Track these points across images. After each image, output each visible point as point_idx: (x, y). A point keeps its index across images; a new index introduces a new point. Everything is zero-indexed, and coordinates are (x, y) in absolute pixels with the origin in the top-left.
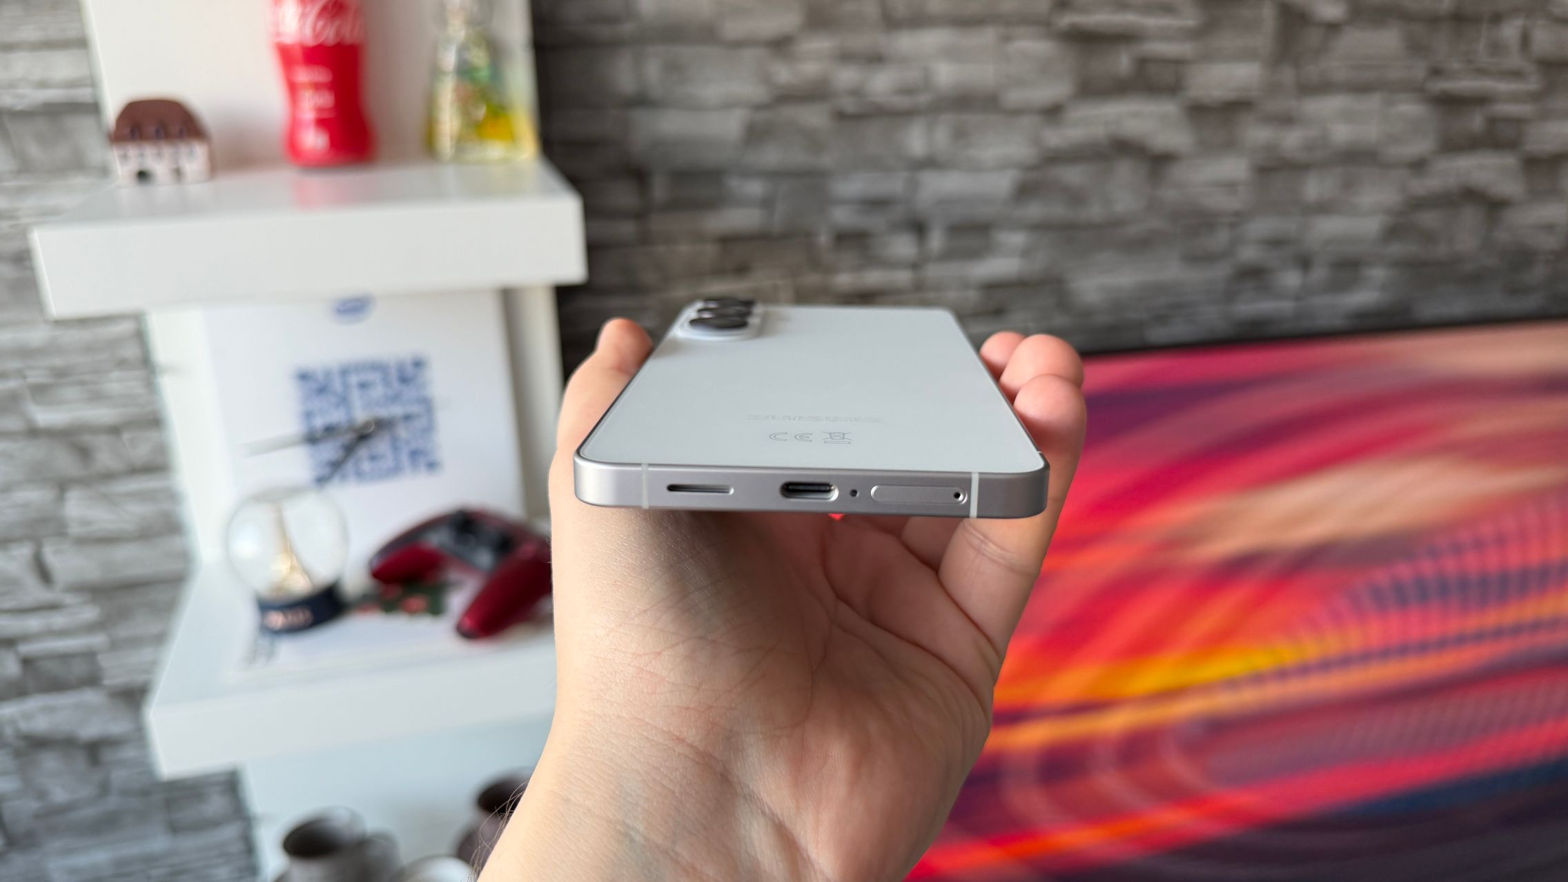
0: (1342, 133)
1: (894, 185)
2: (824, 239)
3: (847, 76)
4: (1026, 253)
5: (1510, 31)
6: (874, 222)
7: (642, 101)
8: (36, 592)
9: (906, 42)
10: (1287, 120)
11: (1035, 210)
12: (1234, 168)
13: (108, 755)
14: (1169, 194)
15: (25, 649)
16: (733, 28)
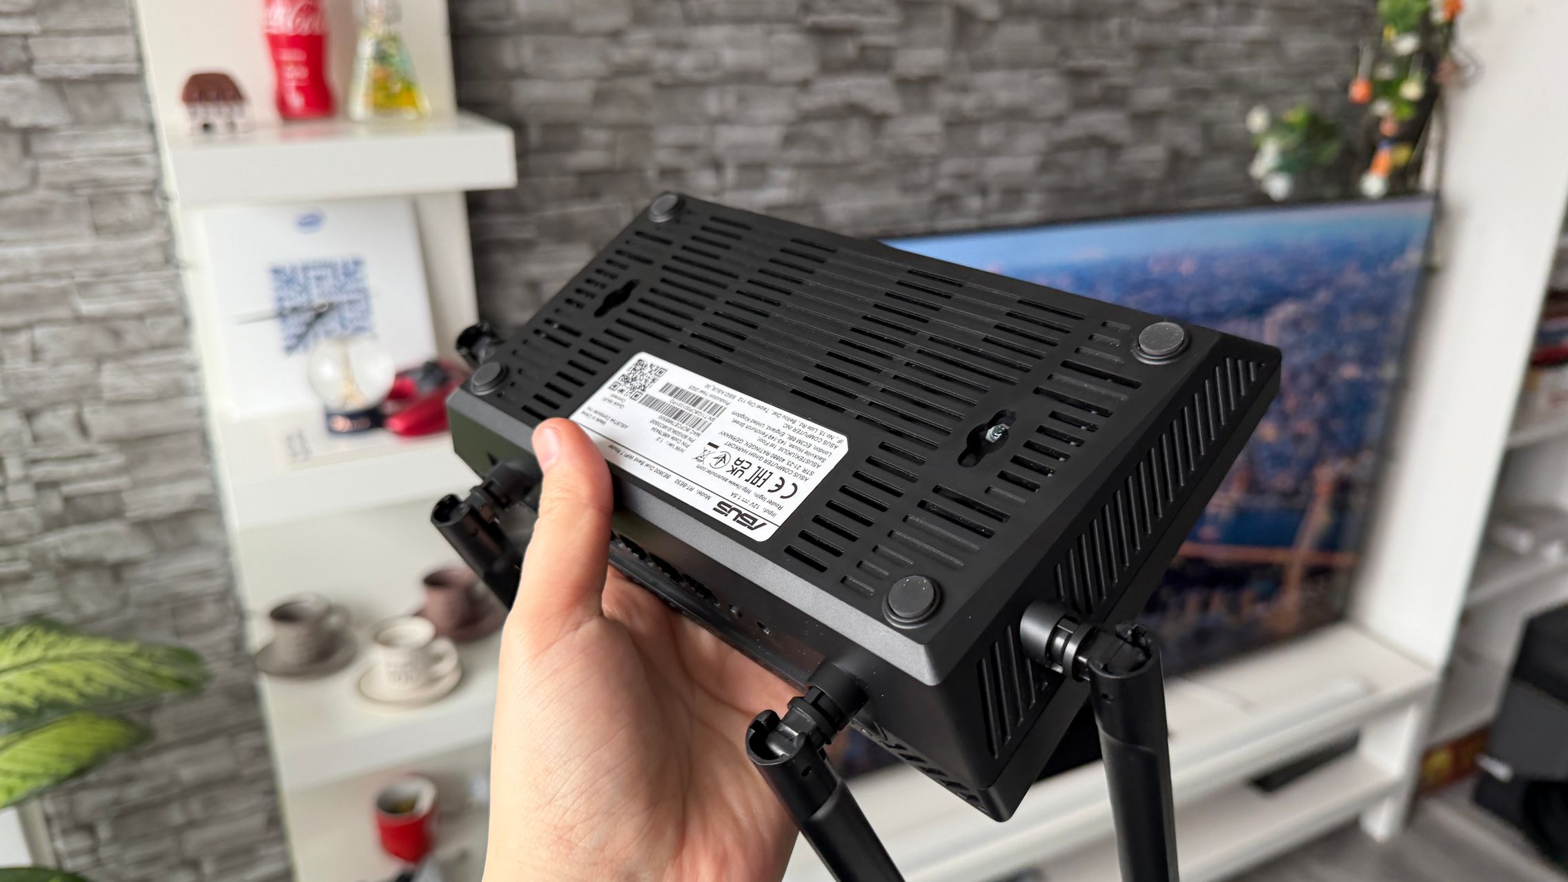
0: (1004, 98)
1: (698, 135)
2: (651, 174)
3: (662, 58)
4: (791, 185)
5: (1113, 25)
6: (686, 161)
7: (521, 74)
8: (76, 444)
9: (702, 34)
10: (964, 89)
11: (796, 154)
12: (930, 123)
13: (128, 574)
14: (888, 144)
15: (67, 489)
16: (583, 24)
